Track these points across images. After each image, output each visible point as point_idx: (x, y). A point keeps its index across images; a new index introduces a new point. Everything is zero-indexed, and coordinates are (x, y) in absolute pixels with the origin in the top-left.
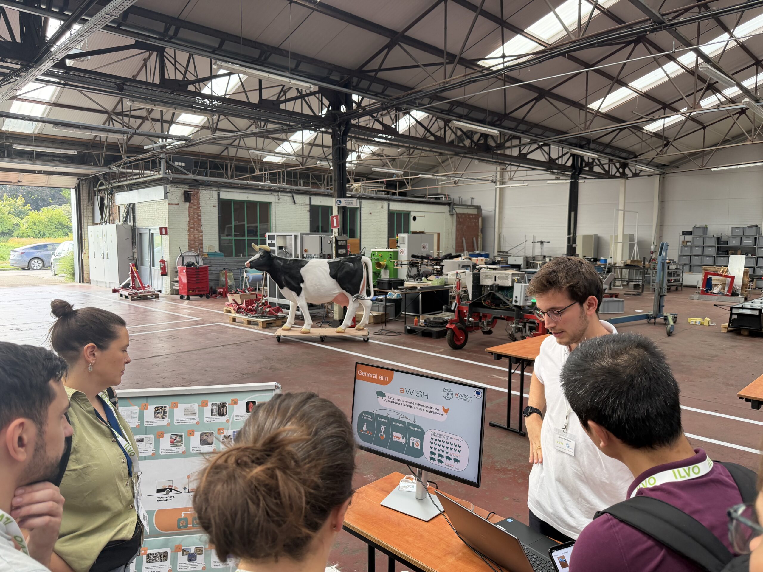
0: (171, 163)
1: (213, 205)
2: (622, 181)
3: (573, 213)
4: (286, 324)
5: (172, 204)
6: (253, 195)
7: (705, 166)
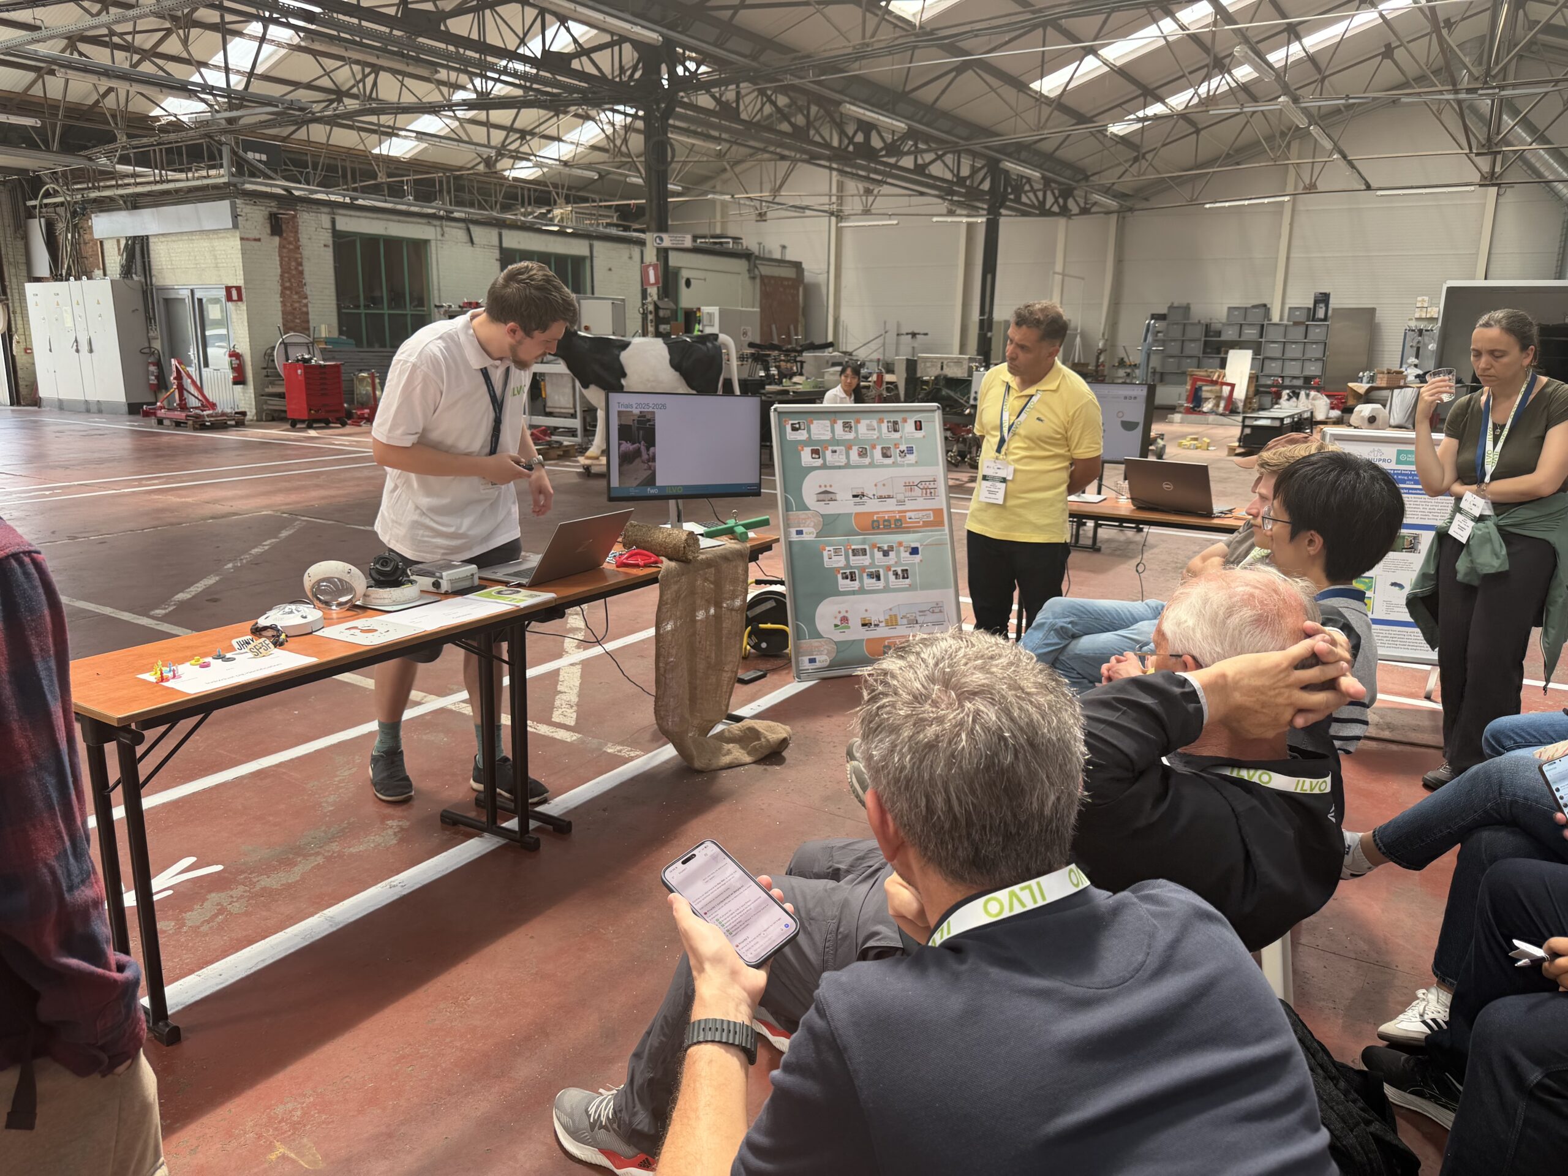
0: (241, 152)
1: (323, 242)
2: (1062, 221)
4: (591, 450)
5: (248, 239)
6: (396, 224)
7: (1196, 199)
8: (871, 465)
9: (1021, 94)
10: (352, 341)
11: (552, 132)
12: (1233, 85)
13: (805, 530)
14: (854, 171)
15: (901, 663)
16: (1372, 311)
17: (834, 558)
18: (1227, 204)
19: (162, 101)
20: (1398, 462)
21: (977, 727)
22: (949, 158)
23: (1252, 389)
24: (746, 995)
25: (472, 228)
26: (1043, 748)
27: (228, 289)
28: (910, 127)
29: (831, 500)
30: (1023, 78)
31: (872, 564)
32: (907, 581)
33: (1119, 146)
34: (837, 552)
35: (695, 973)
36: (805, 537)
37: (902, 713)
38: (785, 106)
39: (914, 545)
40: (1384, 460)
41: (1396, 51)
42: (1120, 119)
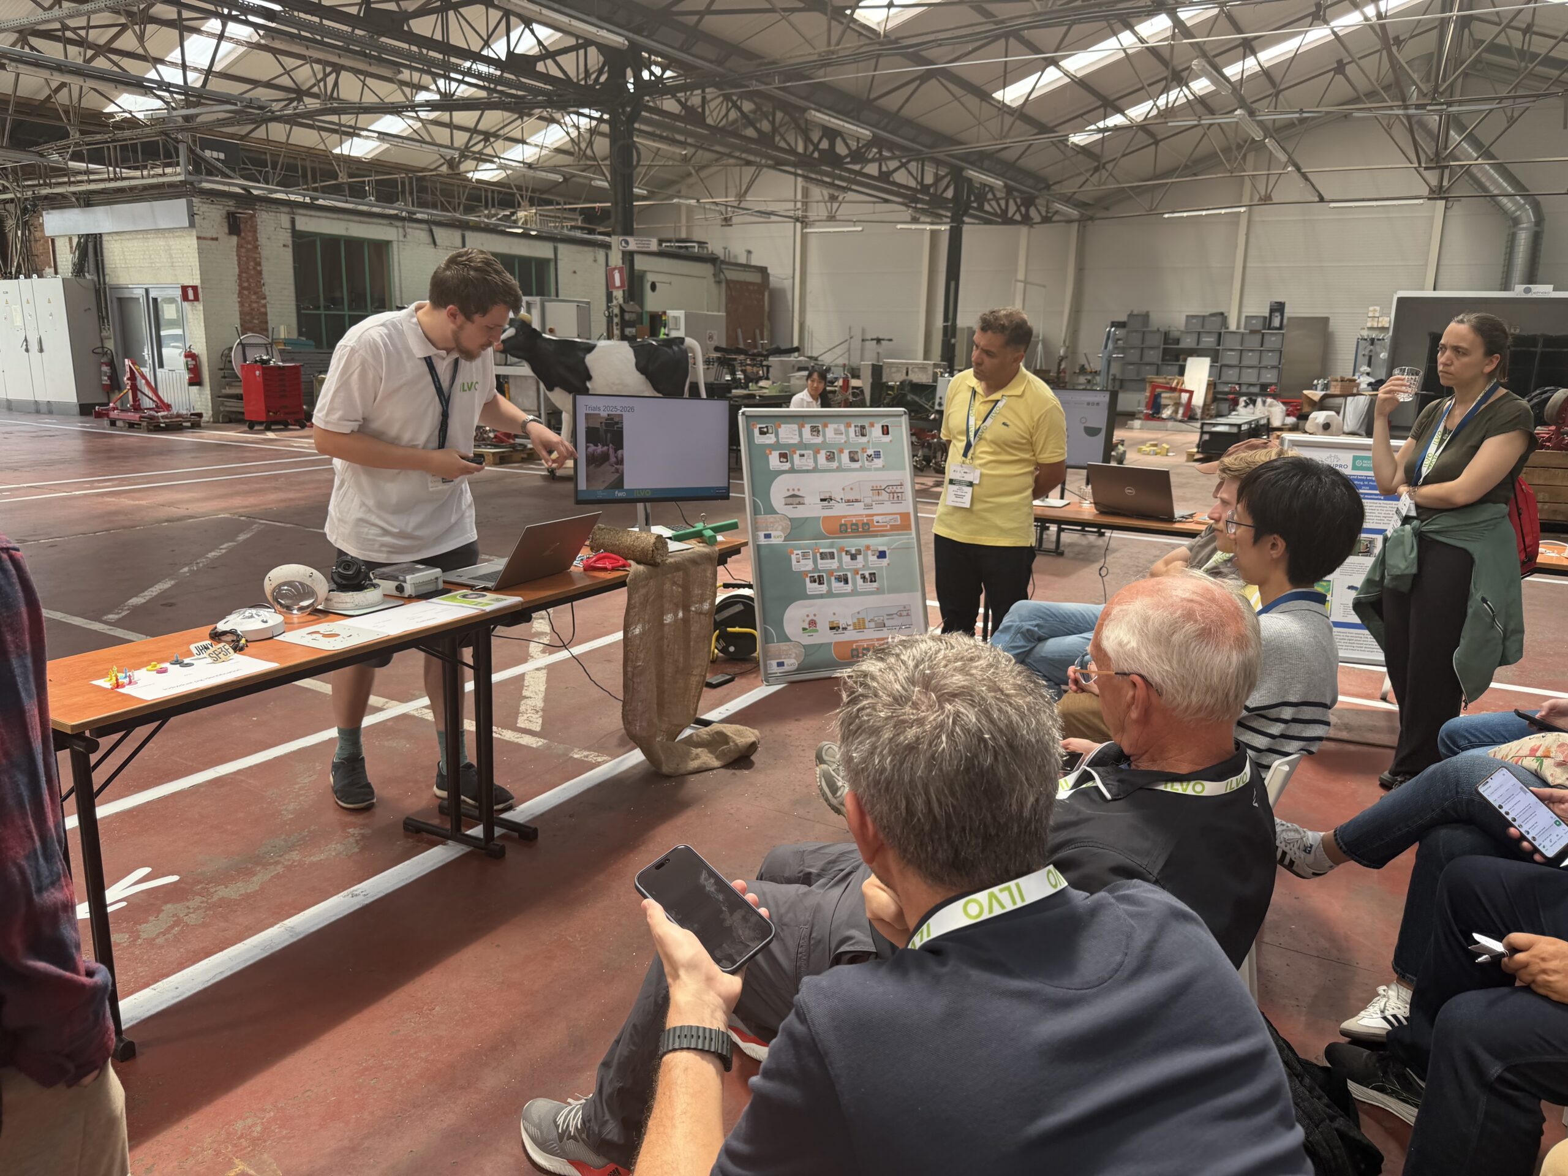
0: (198, 150)
1: (282, 242)
2: (1024, 230)
3: (953, 284)
5: (205, 238)
6: (356, 225)
7: (1155, 209)
8: (839, 469)
9: (984, 103)
10: (312, 342)
11: (516, 134)
12: (1191, 97)
13: (773, 534)
14: (819, 177)
15: (881, 665)
16: (1326, 320)
17: (803, 562)
18: (1185, 214)
19: (117, 97)
20: (1354, 468)
21: (958, 729)
22: (913, 166)
23: (1210, 396)
24: (721, 1001)
25: (434, 228)
26: (1023, 750)
27: (184, 289)
28: (875, 135)
29: (799, 504)
30: (986, 88)
31: (840, 568)
32: (875, 585)
33: (1080, 156)
34: (805, 556)
35: (670, 980)
36: (774, 541)
37: (882, 714)
38: (751, 112)
39: (881, 549)
40: (1341, 466)
41: (1347, 67)
42: (1080, 129)
